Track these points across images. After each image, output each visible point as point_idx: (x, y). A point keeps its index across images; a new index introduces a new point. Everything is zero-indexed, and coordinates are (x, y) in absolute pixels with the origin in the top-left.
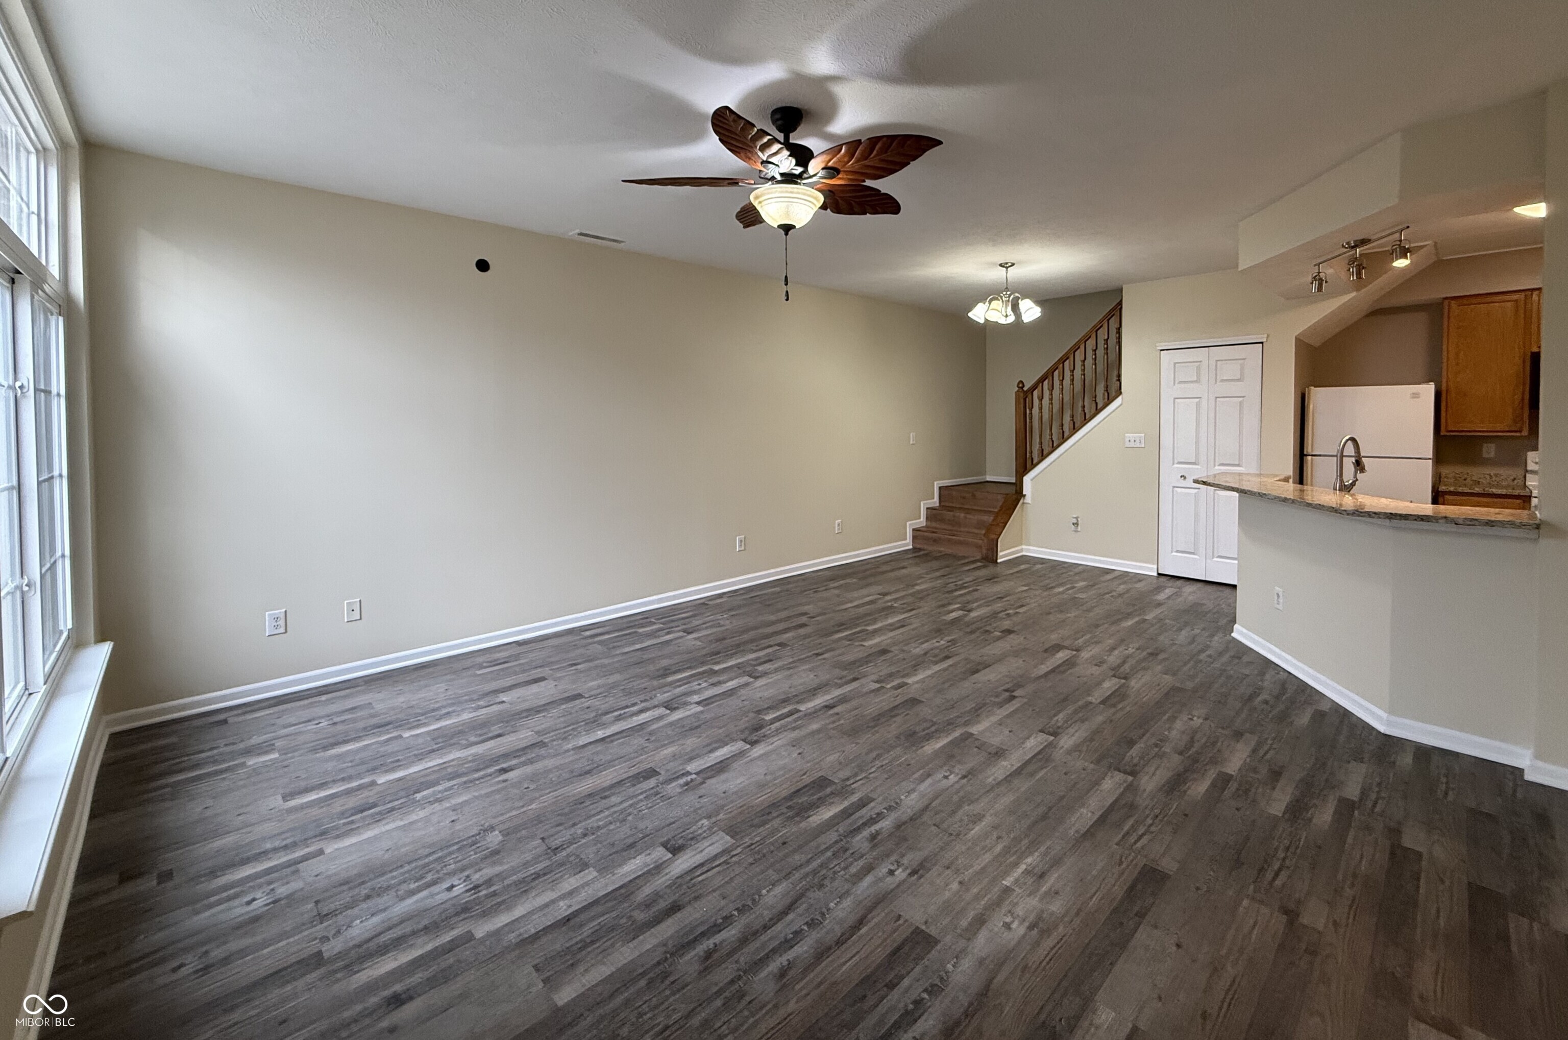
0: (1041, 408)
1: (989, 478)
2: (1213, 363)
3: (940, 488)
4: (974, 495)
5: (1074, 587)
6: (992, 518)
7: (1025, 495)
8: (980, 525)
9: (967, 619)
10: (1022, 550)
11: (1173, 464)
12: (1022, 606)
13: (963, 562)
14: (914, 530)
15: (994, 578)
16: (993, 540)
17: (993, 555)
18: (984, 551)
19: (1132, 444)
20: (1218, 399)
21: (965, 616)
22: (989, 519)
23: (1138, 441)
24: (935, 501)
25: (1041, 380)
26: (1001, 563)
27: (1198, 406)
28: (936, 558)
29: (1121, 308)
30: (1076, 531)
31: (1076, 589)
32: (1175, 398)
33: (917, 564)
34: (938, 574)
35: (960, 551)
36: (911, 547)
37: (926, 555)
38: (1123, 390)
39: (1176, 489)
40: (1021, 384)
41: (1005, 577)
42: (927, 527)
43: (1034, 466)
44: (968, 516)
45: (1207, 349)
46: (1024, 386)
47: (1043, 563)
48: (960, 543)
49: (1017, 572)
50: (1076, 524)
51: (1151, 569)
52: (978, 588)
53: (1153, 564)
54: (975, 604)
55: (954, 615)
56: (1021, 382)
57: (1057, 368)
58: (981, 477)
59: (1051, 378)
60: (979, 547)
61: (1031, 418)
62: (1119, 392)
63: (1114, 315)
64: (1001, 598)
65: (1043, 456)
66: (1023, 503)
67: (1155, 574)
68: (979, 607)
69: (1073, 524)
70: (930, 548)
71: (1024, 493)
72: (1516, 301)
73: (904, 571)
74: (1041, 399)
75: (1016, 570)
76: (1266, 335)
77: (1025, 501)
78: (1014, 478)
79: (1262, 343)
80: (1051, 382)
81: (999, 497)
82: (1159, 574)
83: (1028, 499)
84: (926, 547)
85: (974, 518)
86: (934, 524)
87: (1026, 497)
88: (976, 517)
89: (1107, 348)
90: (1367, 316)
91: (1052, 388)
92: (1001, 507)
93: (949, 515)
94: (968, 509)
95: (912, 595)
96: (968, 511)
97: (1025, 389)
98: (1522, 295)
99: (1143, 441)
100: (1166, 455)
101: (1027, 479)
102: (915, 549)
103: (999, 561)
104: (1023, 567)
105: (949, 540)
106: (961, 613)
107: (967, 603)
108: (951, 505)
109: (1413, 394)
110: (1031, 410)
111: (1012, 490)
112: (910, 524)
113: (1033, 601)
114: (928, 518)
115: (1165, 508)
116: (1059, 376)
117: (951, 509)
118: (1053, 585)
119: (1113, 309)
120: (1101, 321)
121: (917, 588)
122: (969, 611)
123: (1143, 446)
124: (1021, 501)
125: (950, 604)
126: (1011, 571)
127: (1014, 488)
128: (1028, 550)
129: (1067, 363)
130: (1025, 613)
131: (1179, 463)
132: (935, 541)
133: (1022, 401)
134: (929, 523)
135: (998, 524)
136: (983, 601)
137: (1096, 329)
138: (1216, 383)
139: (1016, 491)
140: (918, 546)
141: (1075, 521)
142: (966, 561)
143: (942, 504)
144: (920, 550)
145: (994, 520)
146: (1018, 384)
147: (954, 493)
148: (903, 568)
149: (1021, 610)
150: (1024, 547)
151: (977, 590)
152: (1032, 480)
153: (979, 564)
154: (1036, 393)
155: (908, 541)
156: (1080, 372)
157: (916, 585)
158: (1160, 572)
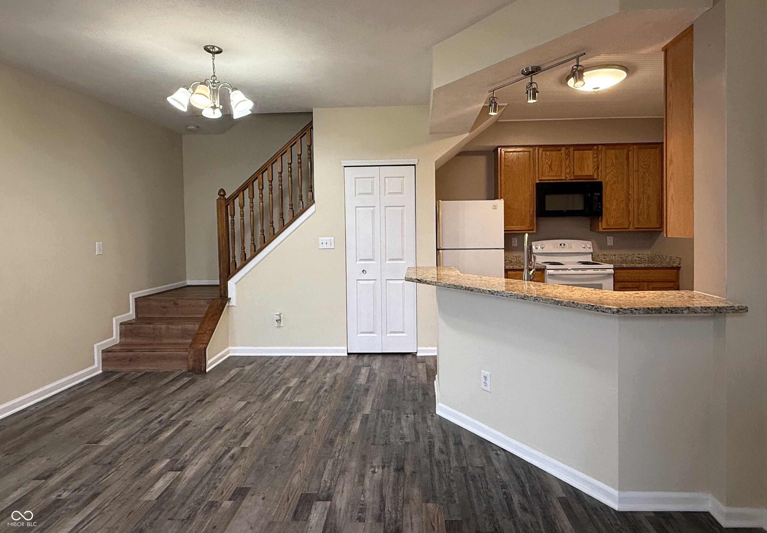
0: (242, 216)
1: (189, 283)
2: (382, 179)
3: (136, 299)
4: (176, 304)
5: (288, 389)
6: (197, 326)
7: (230, 298)
8: (185, 334)
9: (181, 487)
10: (228, 352)
11: (356, 261)
12: (246, 435)
13: (167, 380)
14: (103, 351)
15: (207, 396)
16: (200, 350)
17: (201, 367)
18: (191, 363)
19: (324, 246)
20: (387, 208)
21: (177, 479)
22: (194, 327)
23: (329, 243)
24: (131, 314)
25: (242, 189)
26: (209, 372)
27: (373, 212)
28: (133, 383)
29: (312, 128)
30: (279, 327)
31: (292, 390)
32: (356, 207)
33: (106, 399)
34: (135, 408)
35: (163, 367)
36: (101, 371)
37: (120, 379)
38: (316, 199)
39: (359, 281)
40: (222, 193)
41: (218, 393)
42: (120, 344)
43: (237, 270)
44: (171, 327)
45: (378, 167)
46: (225, 195)
47: (251, 363)
48: (163, 358)
49: (229, 381)
50: (278, 321)
51: (342, 351)
52: (189, 419)
53: (345, 346)
54: (188, 452)
55: (160, 485)
56: (222, 190)
57: (257, 178)
58: (182, 282)
59: (251, 187)
60: (186, 359)
61: (233, 224)
62: (312, 201)
63: (305, 134)
64: (219, 428)
65: (246, 261)
66: (228, 306)
67: (346, 355)
68: (194, 455)
69: (277, 321)
70: (126, 369)
71: (229, 297)
72: (529, 152)
73: (89, 415)
74: (242, 207)
75: (227, 378)
76: (417, 160)
77: (230, 304)
78: (219, 281)
79: (415, 165)
80: (251, 193)
81: (203, 303)
82: (348, 354)
83: (233, 302)
84: (120, 369)
85: (178, 327)
86: (129, 340)
87: (231, 300)
88: (180, 327)
89: (301, 162)
90: (457, 155)
91: (252, 197)
92: (207, 314)
93: (147, 327)
94: (171, 318)
95: (96, 462)
96: (171, 321)
97: (226, 197)
98: (531, 149)
99: (333, 244)
100: (351, 253)
101: (232, 284)
102: (105, 375)
103: (207, 370)
104: (233, 372)
105: (149, 357)
106: (170, 475)
107: (178, 452)
108: (150, 316)
109: (494, 206)
110: (233, 216)
111: (216, 294)
112: (98, 347)
113: (255, 423)
114: (122, 334)
115: (352, 298)
116: (259, 186)
117: (150, 321)
118: (269, 390)
119: (305, 128)
120: (295, 138)
121: (106, 443)
122: (181, 469)
123: (333, 247)
124: (227, 305)
125: (153, 462)
126: (223, 382)
127: (217, 291)
128: (235, 351)
129: (265, 174)
130: (252, 446)
131: (361, 260)
132: (131, 360)
133: (224, 209)
134: (123, 340)
135: (205, 333)
136: (199, 441)
137: (292, 144)
138: (385, 195)
139: (221, 294)
140: (110, 369)
141: (278, 318)
142: (171, 378)
143: (139, 316)
144: (113, 373)
145: (200, 328)
146: (220, 191)
147: (154, 303)
148: (87, 409)
149: (247, 443)
150: (230, 348)
151: (186, 424)
152: (236, 284)
153: (186, 379)
154: (237, 201)
155: (96, 365)
156: (278, 183)
157: (104, 437)
158: (349, 352)
